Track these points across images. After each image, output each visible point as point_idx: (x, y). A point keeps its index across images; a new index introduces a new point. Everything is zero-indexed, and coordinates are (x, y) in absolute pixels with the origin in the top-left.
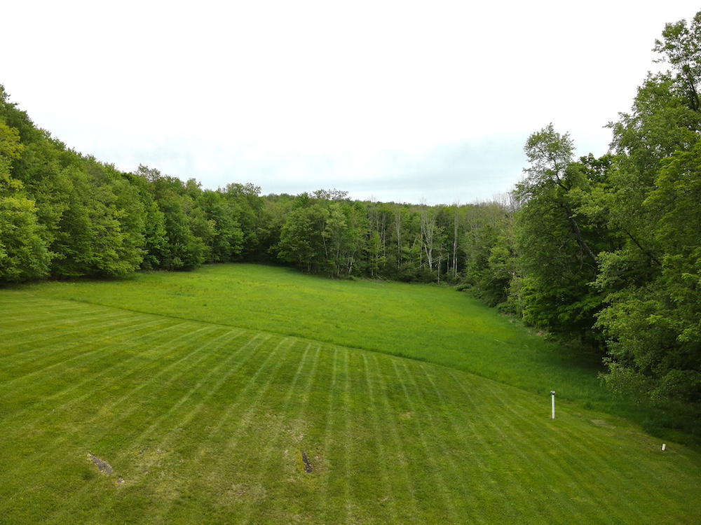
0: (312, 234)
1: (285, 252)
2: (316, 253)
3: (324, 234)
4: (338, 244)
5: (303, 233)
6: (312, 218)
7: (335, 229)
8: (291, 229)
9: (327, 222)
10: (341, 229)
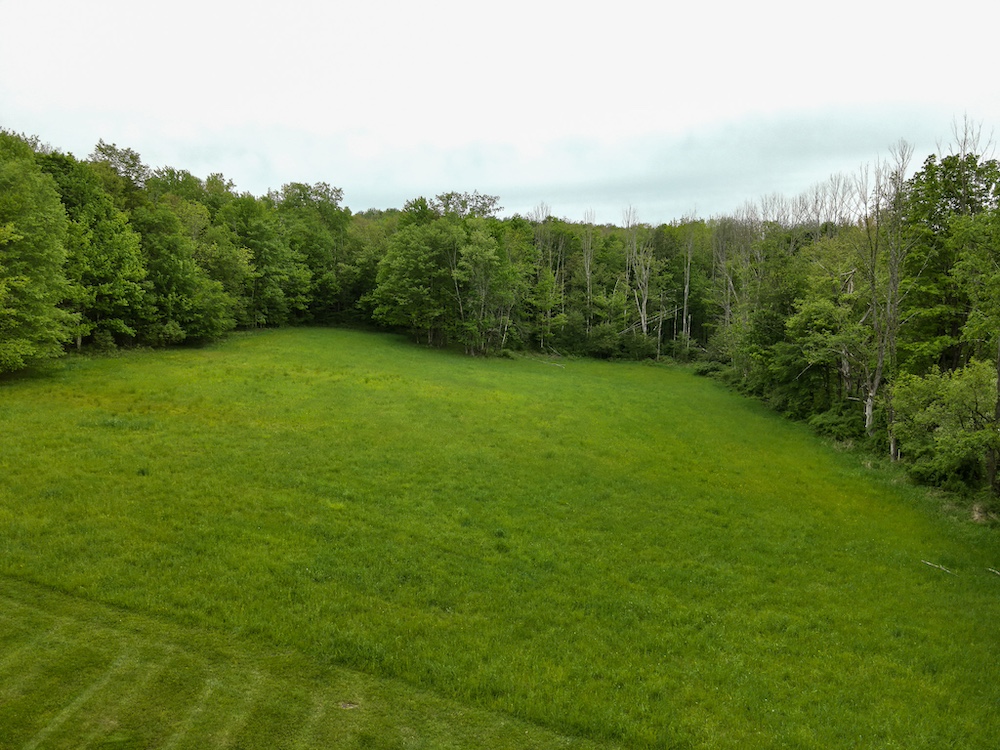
0: (434, 274)
1: (387, 308)
2: (442, 310)
3: (456, 274)
4: (484, 293)
5: (417, 273)
6: (434, 243)
7: (476, 264)
8: (395, 264)
9: (463, 251)
10: (488, 265)
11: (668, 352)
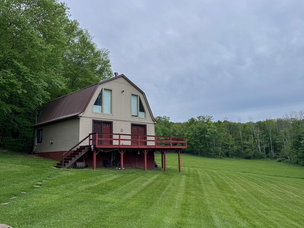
2: (203, 146)
3: (206, 136)
5: (196, 136)
6: (200, 128)
11: (268, 157)
